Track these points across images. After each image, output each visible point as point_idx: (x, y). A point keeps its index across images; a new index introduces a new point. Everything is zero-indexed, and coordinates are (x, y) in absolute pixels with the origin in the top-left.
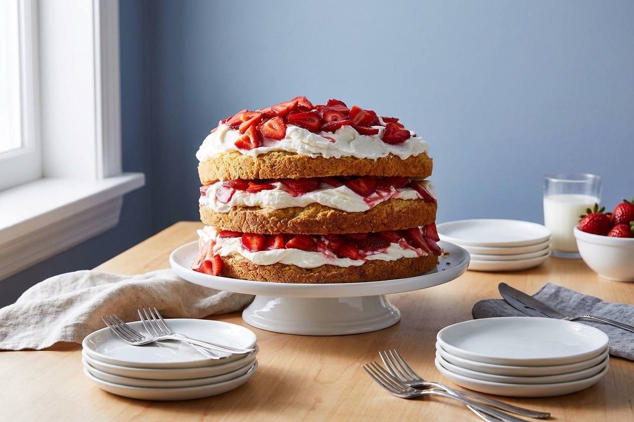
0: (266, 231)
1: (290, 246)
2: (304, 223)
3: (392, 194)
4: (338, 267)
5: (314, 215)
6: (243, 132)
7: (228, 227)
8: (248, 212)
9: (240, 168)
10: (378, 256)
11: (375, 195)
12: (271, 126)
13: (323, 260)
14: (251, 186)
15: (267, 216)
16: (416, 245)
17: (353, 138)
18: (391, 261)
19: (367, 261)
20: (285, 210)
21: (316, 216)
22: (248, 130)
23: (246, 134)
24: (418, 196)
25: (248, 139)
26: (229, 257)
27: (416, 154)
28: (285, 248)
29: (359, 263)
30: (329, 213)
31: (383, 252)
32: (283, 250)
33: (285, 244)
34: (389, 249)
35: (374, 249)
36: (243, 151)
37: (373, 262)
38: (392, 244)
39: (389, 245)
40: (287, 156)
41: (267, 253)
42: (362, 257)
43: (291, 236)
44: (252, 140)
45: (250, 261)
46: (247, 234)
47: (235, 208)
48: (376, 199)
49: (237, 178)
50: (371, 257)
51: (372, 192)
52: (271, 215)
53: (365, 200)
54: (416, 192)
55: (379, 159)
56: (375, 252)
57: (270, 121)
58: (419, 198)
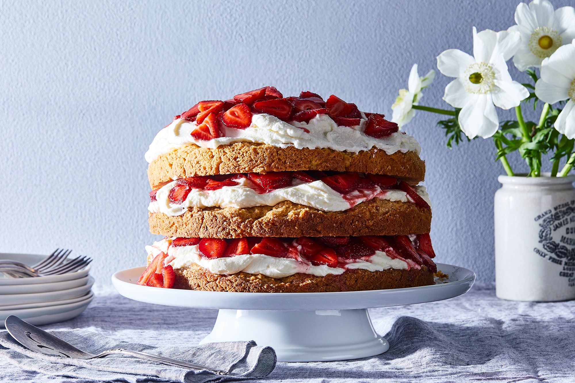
0: (229, 233)
1: (256, 252)
2: (272, 224)
3: (375, 193)
4: (313, 276)
5: (284, 214)
6: (201, 121)
7: (182, 233)
8: (206, 213)
9: (198, 163)
10: (361, 264)
11: (356, 193)
12: (233, 113)
13: (295, 268)
14: (210, 182)
15: (229, 216)
16: (405, 255)
17: (330, 128)
18: (377, 272)
19: (348, 270)
20: (250, 209)
21: (286, 215)
22: (207, 119)
23: (204, 123)
24: (408, 199)
25: (207, 129)
26: (184, 268)
27: (404, 150)
28: (251, 254)
29: (338, 271)
30: (303, 211)
31: (367, 261)
32: (248, 256)
33: (250, 248)
34: (373, 258)
35: (356, 257)
36: (200, 143)
37: (355, 271)
38: (377, 252)
39: (373, 253)
40: (253, 147)
41: (229, 260)
42: (342, 265)
43: (257, 240)
44: (211, 130)
45: (209, 271)
46: (205, 240)
47: (191, 209)
48: (358, 197)
49: (192, 175)
50: (352, 266)
51: (353, 190)
52: (232, 215)
53: (345, 198)
54: (405, 193)
55: (361, 152)
56: (357, 260)
57: (232, 109)
58: (409, 202)
